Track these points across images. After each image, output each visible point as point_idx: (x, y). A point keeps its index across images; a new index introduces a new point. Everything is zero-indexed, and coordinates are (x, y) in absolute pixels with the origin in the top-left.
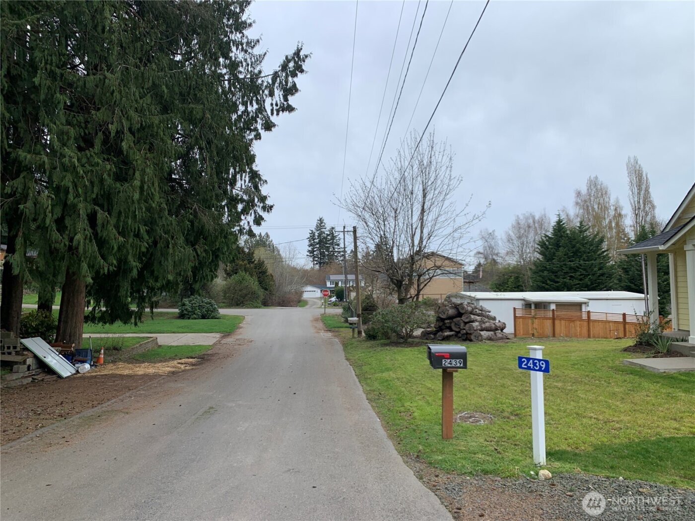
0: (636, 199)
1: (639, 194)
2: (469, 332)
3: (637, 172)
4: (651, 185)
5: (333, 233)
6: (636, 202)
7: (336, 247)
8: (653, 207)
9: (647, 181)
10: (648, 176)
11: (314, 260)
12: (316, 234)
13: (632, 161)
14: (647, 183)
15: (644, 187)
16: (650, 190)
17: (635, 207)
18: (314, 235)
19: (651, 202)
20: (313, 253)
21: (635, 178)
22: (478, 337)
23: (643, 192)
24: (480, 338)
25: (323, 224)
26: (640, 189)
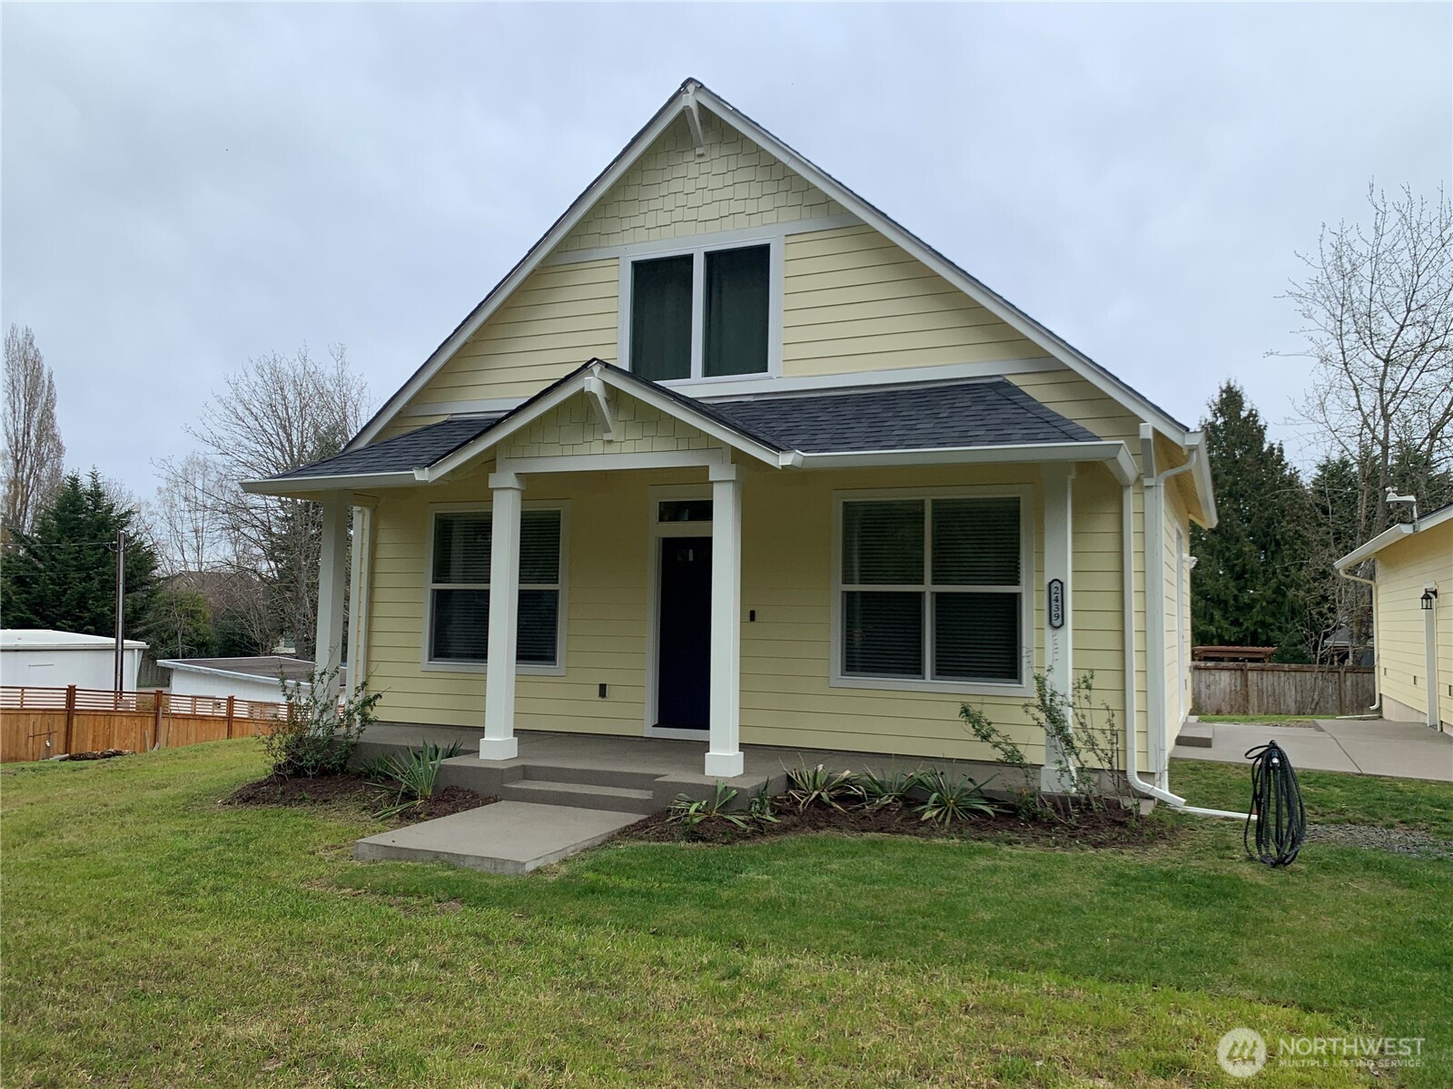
0: (21, 426)
1: (28, 416)
3: (30, 365)
4: (58, 398)
6: (20, 433)
8: (60, 449)
9: (49, 388)
10: (54, 379)
13: (20, 337)
14: (49, 394)
15: (41, 401)
16: (56, 411)
17: (17, 442)
19: (54, 437)
21: (22, 378)
23: (37, 413)
26: (31, 404)
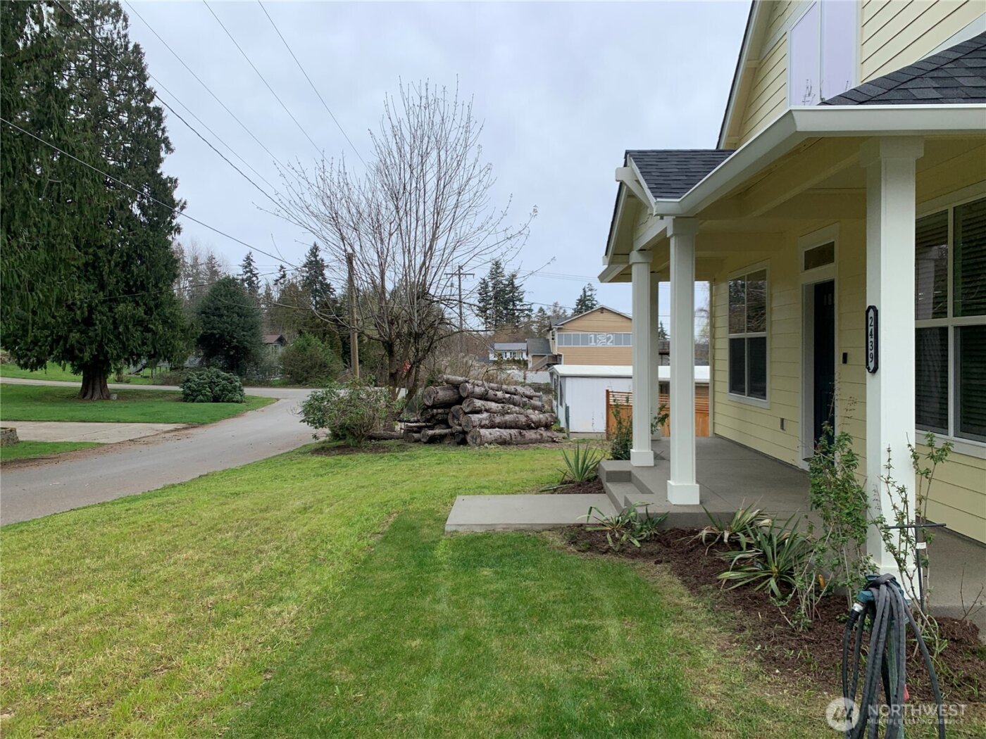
2: (466, 429)
5: (512, 284)
7: (518, 303)
11: (486, 323)
12: (490, 284)
18: (487, 286)
20: (485, 312)
22: (476, 439)
24: (478, 440)
25: (500, 270)
